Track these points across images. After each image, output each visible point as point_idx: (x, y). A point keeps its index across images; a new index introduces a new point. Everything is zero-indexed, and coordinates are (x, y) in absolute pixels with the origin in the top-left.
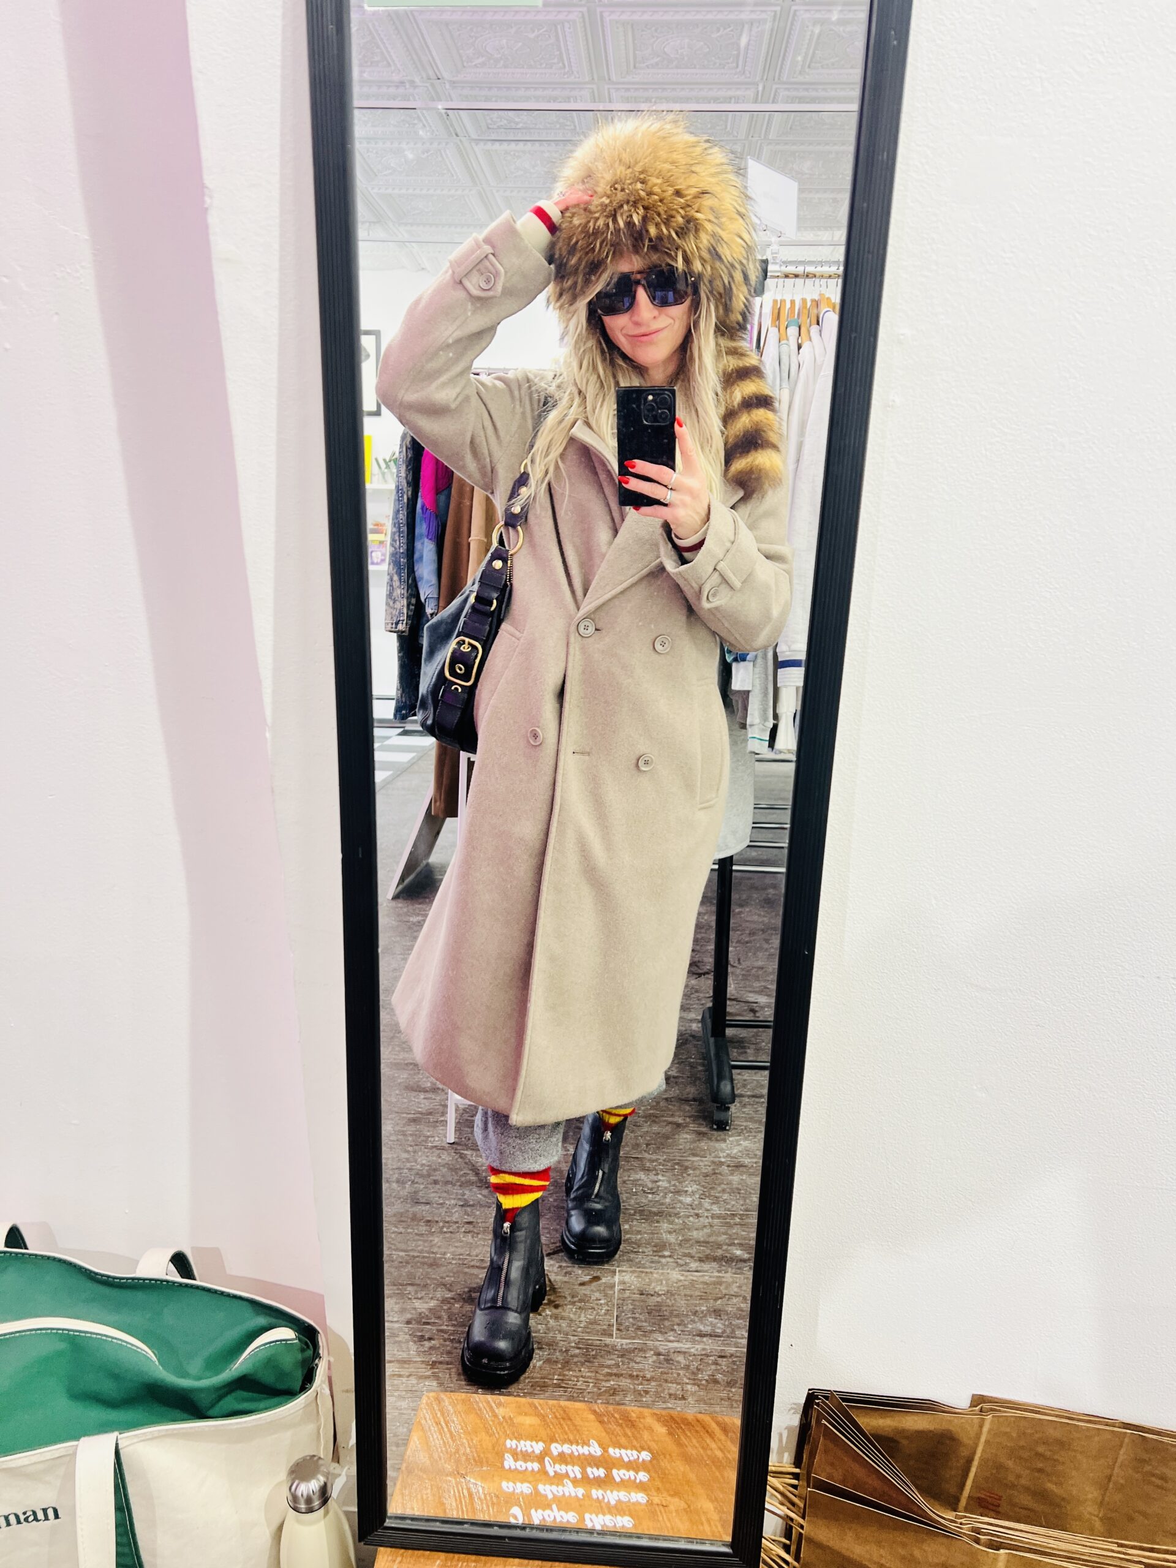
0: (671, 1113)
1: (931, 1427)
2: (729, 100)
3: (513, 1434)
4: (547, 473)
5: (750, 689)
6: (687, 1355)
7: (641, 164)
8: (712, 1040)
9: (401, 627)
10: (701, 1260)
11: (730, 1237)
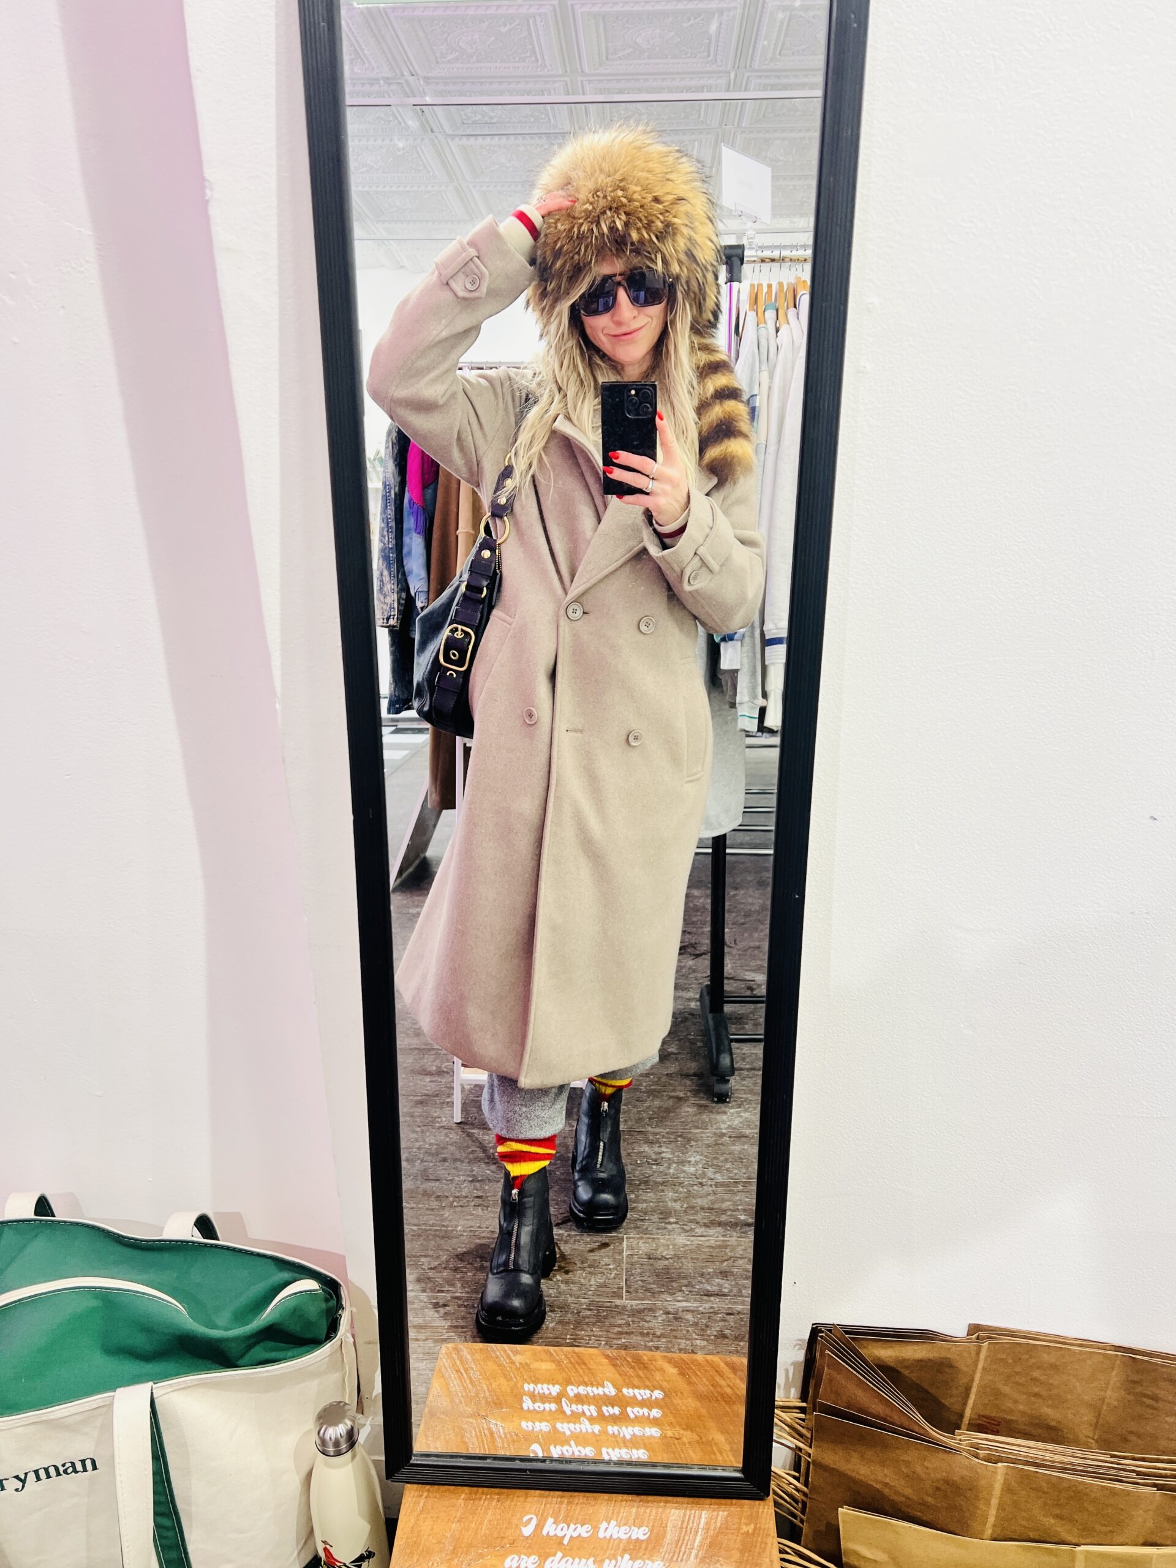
0: (672, 1088)
1: (931, 1356)
2: (701, 89)
3: (530, 1378)
4: (530, 465)
5: (738, 668)
6: (695, 1313)
7: (620, 172)
8: (710, 1016)
9: (392, 622)
10: (706, 1225)
11: (735, 1204)
